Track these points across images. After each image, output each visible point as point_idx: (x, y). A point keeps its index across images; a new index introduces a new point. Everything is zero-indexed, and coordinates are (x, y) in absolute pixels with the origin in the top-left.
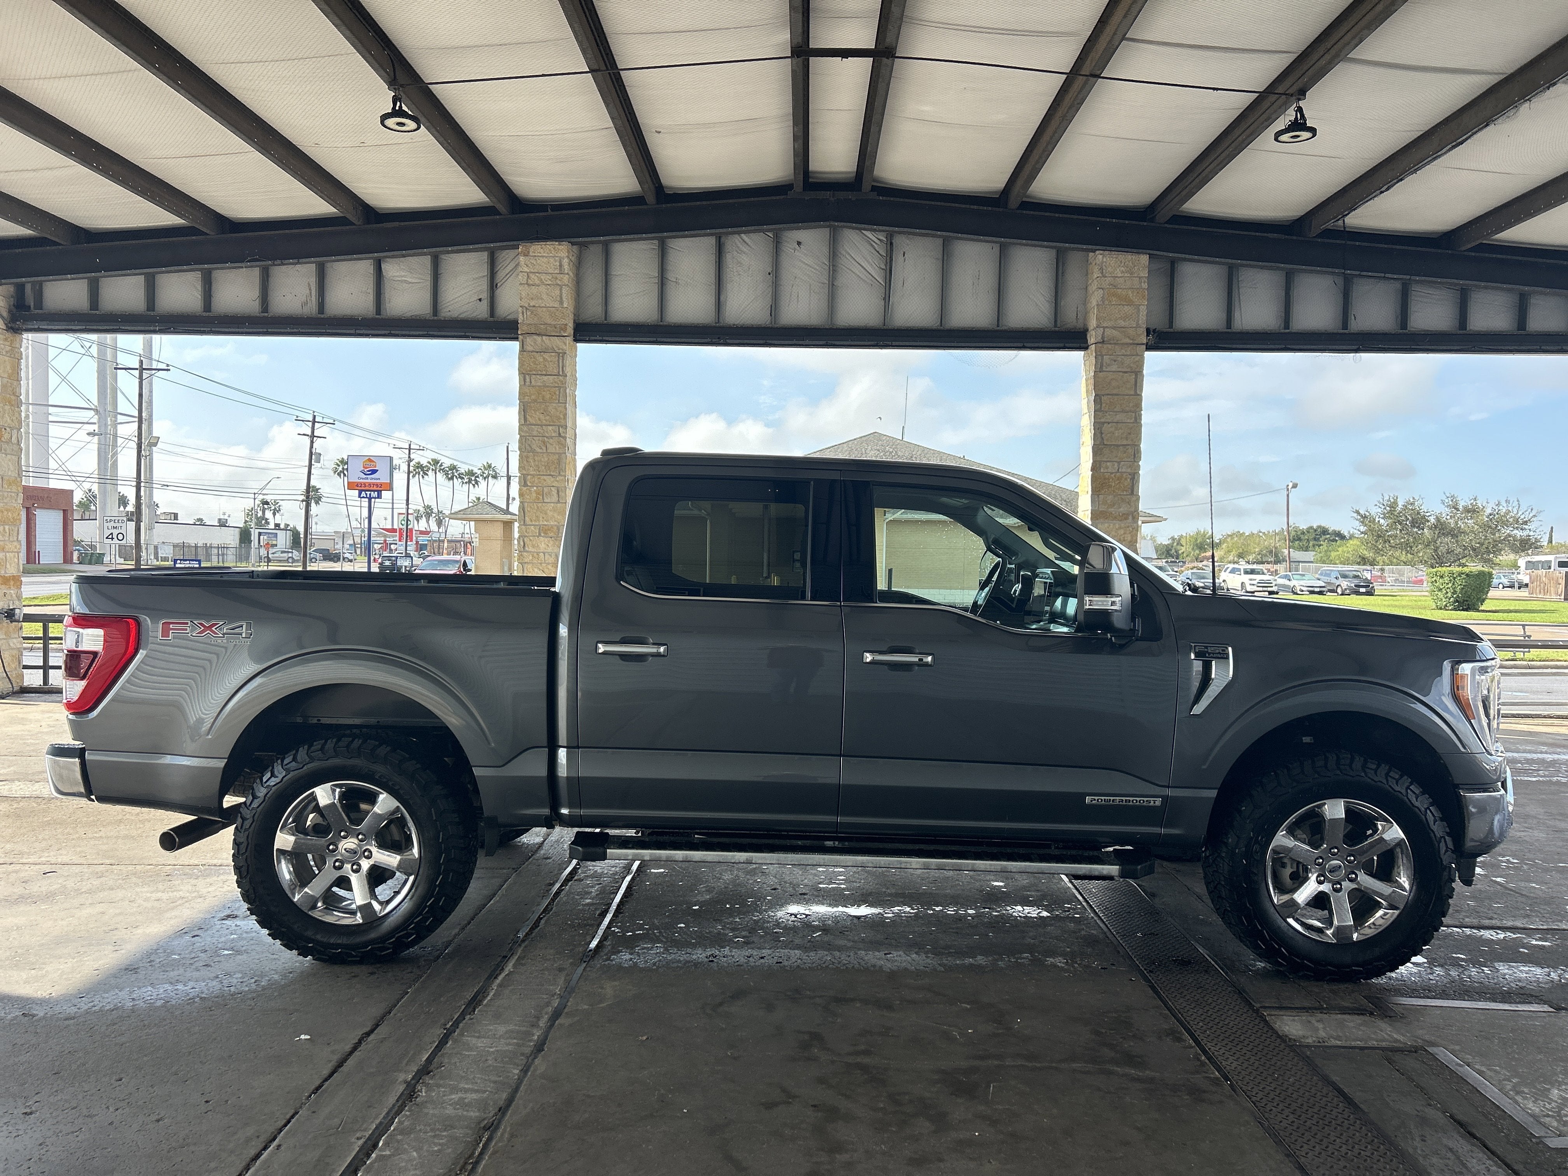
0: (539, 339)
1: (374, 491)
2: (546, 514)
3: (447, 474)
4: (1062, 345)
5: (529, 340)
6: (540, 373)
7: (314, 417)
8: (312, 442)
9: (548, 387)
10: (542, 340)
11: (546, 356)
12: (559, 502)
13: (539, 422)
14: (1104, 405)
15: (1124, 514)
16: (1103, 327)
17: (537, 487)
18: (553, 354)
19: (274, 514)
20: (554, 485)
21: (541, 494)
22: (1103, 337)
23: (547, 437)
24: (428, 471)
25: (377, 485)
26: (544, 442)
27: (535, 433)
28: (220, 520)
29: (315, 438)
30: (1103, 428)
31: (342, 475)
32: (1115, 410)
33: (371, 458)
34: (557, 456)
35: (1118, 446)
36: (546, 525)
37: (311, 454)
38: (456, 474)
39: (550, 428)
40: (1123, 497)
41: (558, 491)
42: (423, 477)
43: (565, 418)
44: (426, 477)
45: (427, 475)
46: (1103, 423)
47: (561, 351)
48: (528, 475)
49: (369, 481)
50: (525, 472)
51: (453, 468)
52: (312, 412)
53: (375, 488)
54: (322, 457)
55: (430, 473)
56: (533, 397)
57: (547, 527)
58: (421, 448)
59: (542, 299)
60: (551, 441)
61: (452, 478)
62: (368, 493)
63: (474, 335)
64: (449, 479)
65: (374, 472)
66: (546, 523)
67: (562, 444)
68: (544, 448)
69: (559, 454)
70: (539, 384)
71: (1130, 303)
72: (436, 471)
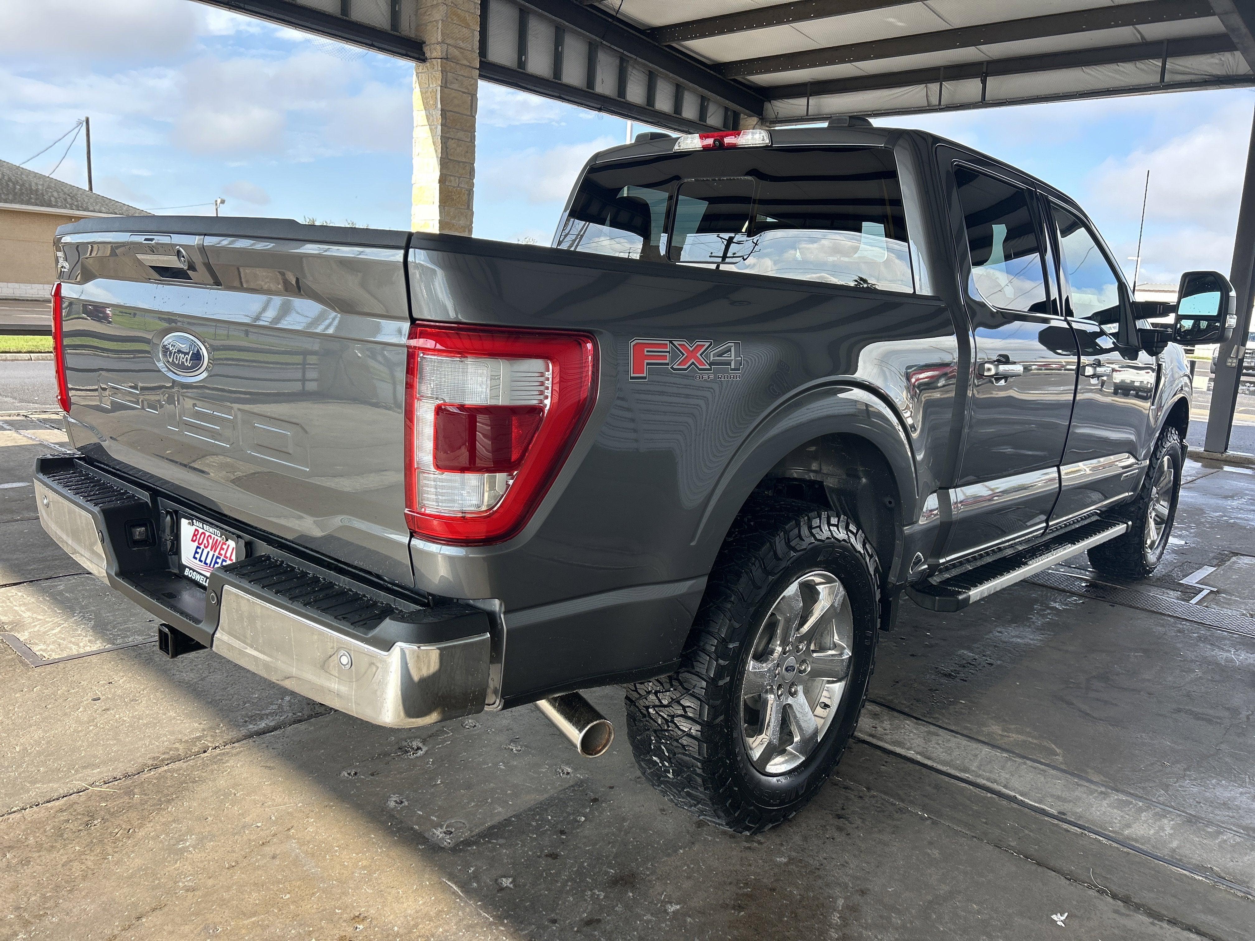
4: (404, 52)
14: (448, 121)
15: (462, 227)
16: (448, 45)
22: (447, 55)
30: (448, 143)
32: (457, 127)
35: (459, 162)
40: (462, 210)
46: (449, 138)
71: (467, 26)
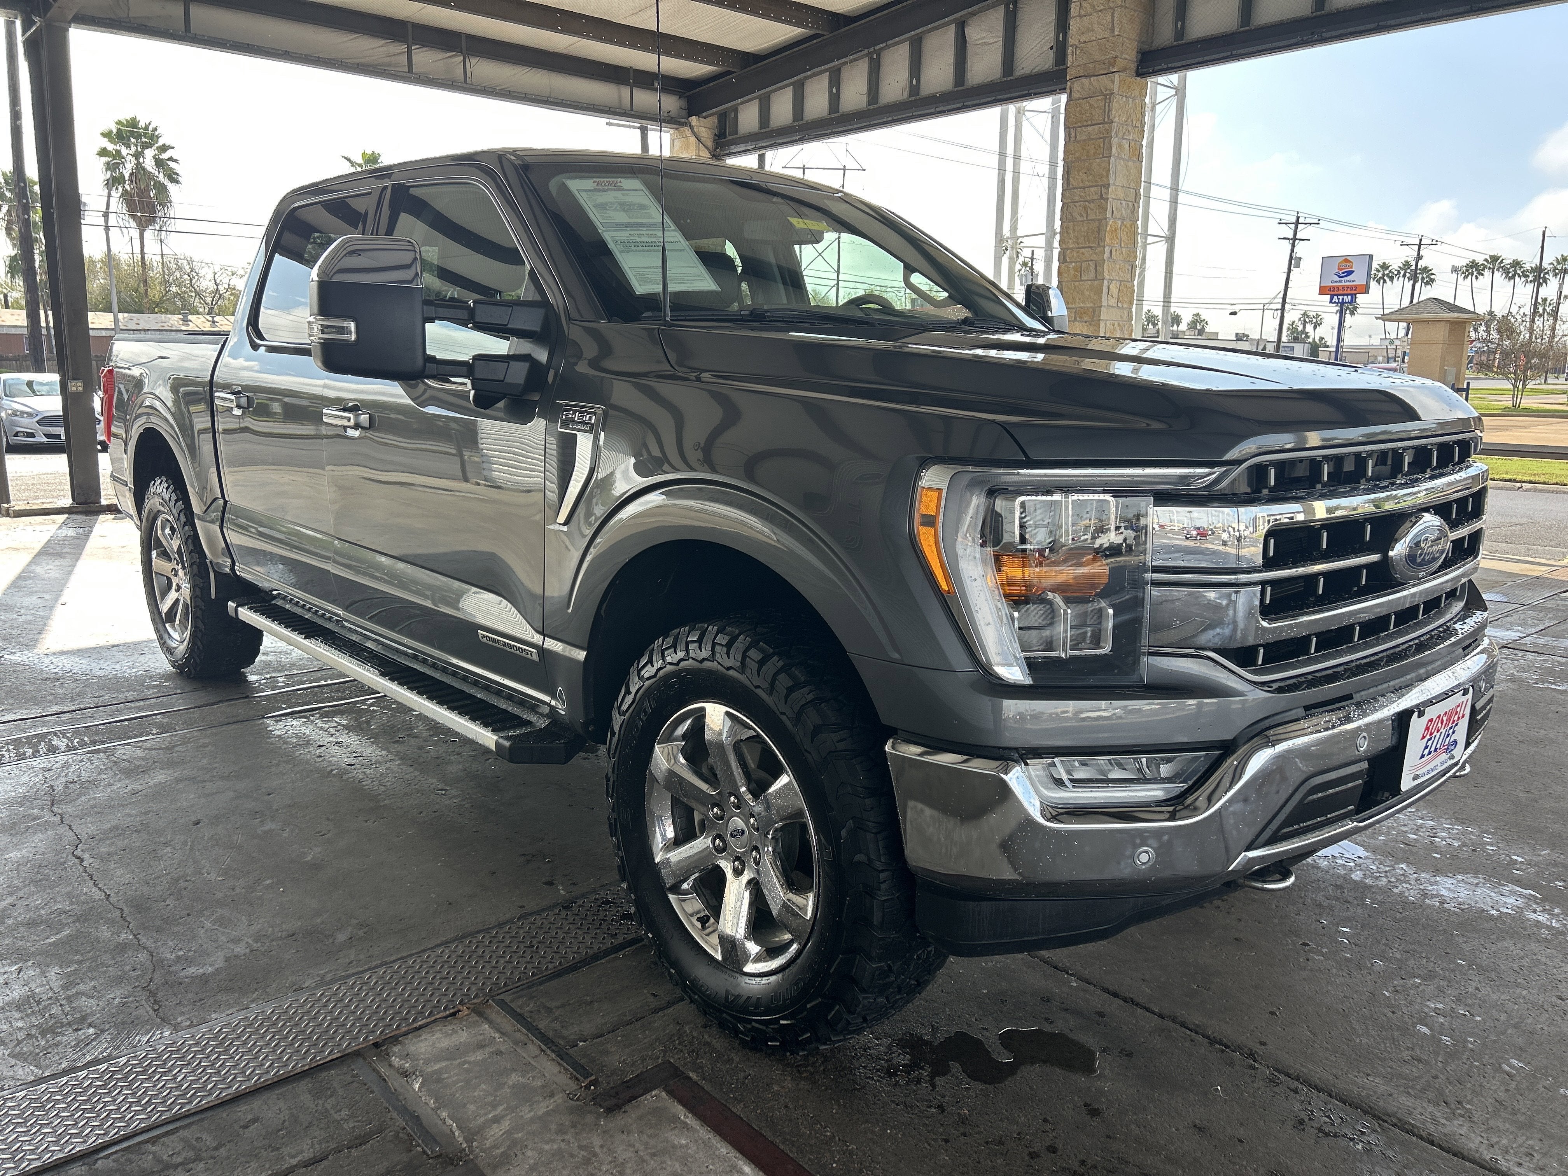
0: (1086, 81)
1: (1347, 295)
2: (1083, 294)
3: (1507, 273)
5: (1076, 86)
6: (1085, 124)
7: (1298, 218)
8: (1293, 246)
9: (1093, 139)
10: (1090, 83)
11: (1092, 101)
12: (1096, 279)
13: (1081, 185)
17: (1075, 262)
18: (1099, 98)
19: (1315, 328)
20: (1092, 258)
21: (1080, 270)
23: (1088, 201)
24: (1483, 270)
25: (1351, 288)
26: (1085, 208)
27: (1077, 198)
28: (1237, 334)
29: (1297, 242)
31: (1382, 281)
33: (1348, 258)
34: (1097, 223)
36: (1081, 308)
37: (1291, 258)
38: (1519, 272)
39: (1092, 189)
41: (1096, 266)
42: (1477, 278)
43: (1108, 176)
44: (1480, 277)
45: (1482, 275)
47: (1108, 92)
48: (1068, 249)
49: (1343, 284)
50: (1064, 246)
51: (1517, 264)
52: (1295, 214)
53: (1349, 292)
54: (1302, 262)
55: (1487, 273)
56: (1077, 155)
57: (1082, 310)
58: (1434, 242)
59: (1093, 31)
60: (1092, 206)
61: (1513, 277)
62: (1341, 297)
63: (1037, 91)
64: (1510, 279)
65: (1350, 273)
66: (1082, 305)
67: (1103, 208)
68: (1085, 215)
69: (1100, 220)
70: (1084, 138)
72: (1493, 269)
